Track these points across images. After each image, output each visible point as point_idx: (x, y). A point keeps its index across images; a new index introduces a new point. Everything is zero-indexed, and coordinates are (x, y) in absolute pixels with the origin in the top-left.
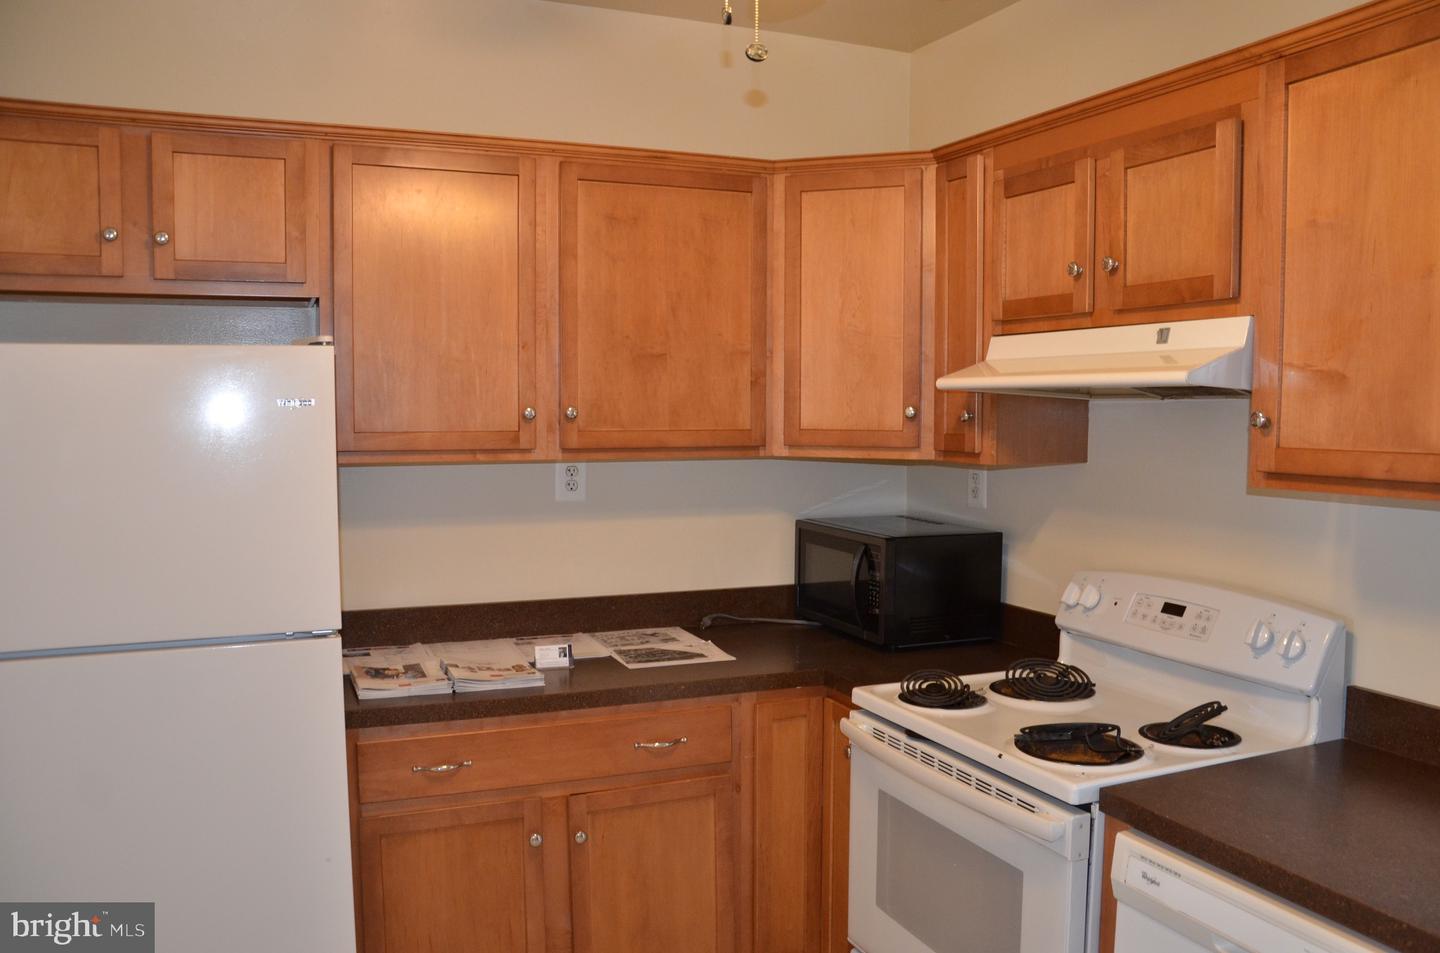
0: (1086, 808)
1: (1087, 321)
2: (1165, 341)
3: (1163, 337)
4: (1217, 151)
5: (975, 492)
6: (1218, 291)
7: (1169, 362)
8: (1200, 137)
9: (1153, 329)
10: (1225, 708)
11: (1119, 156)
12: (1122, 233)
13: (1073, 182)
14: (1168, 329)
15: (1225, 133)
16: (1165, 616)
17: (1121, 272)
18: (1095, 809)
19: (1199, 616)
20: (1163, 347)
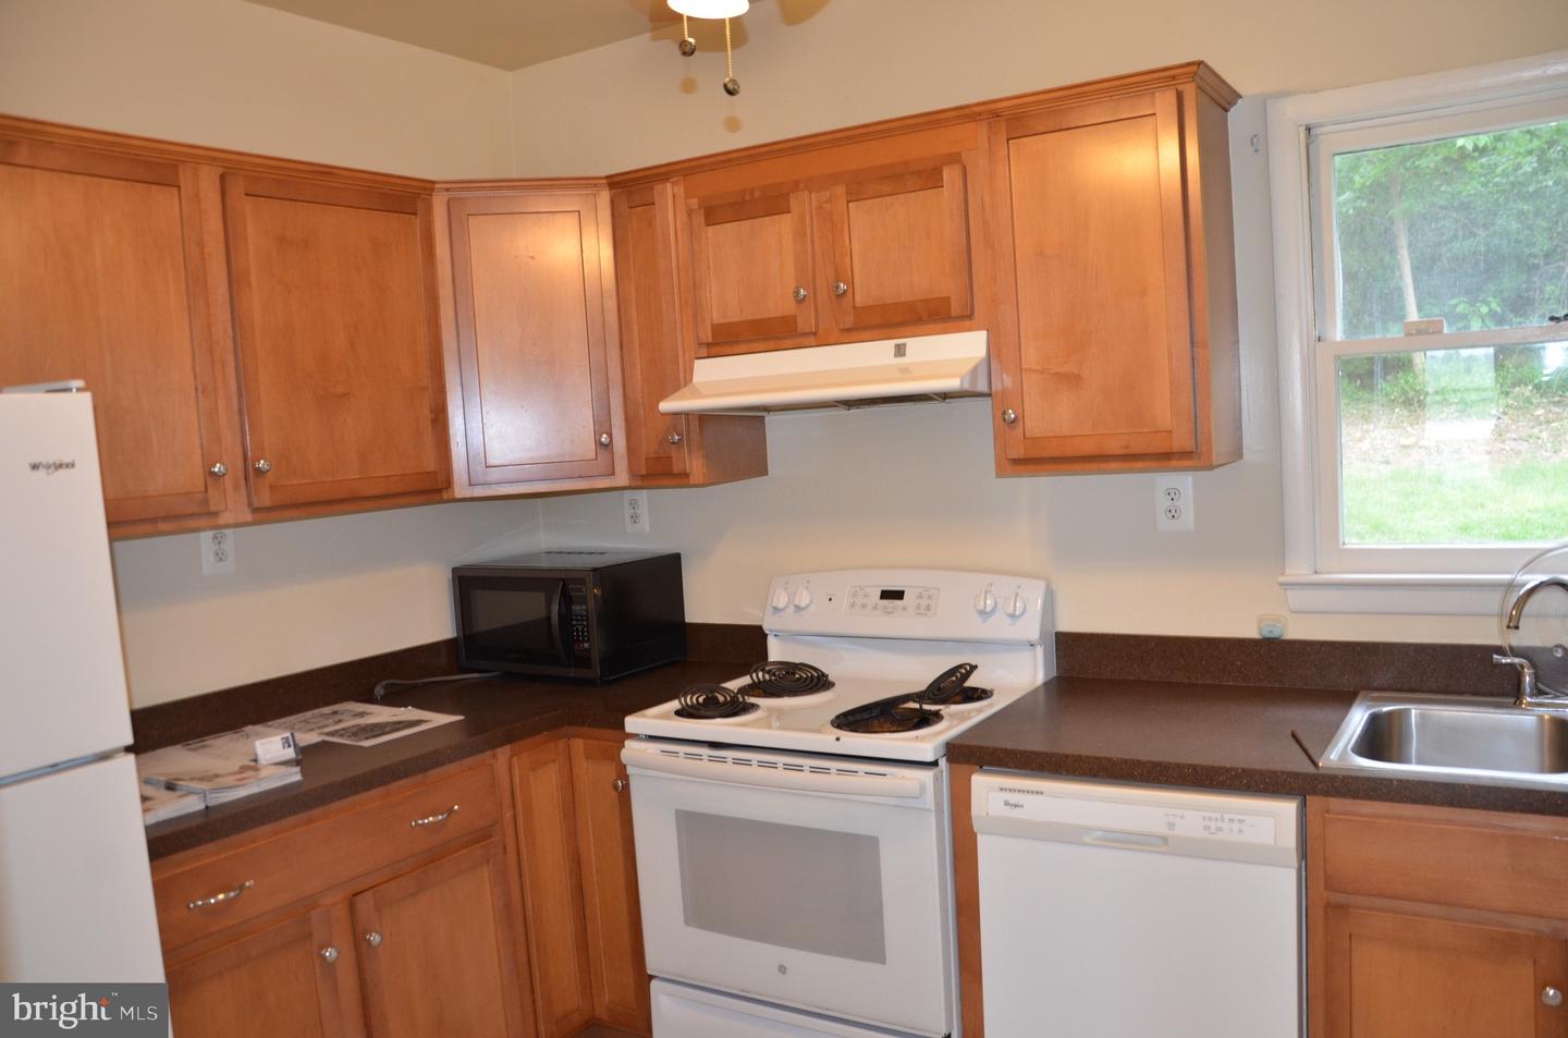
0: (935, 764)
1: (812, 340)
2: (904, 355)
3: (900, 351)
4: (946, 190)
5: (635, 519)
6: (955, 309)
7: (905, 372)
8: (929, 177)
9: (890, 345)
10: (976, 667)
11: (840, 190)
12: (848, 260)
13: (789, 212)
14: (904, 345)
15: (950, 175)
16: (885, 602)
17: (850, 294)
18: (943, 762)
19: (920, 597)
20: (900, 360)
